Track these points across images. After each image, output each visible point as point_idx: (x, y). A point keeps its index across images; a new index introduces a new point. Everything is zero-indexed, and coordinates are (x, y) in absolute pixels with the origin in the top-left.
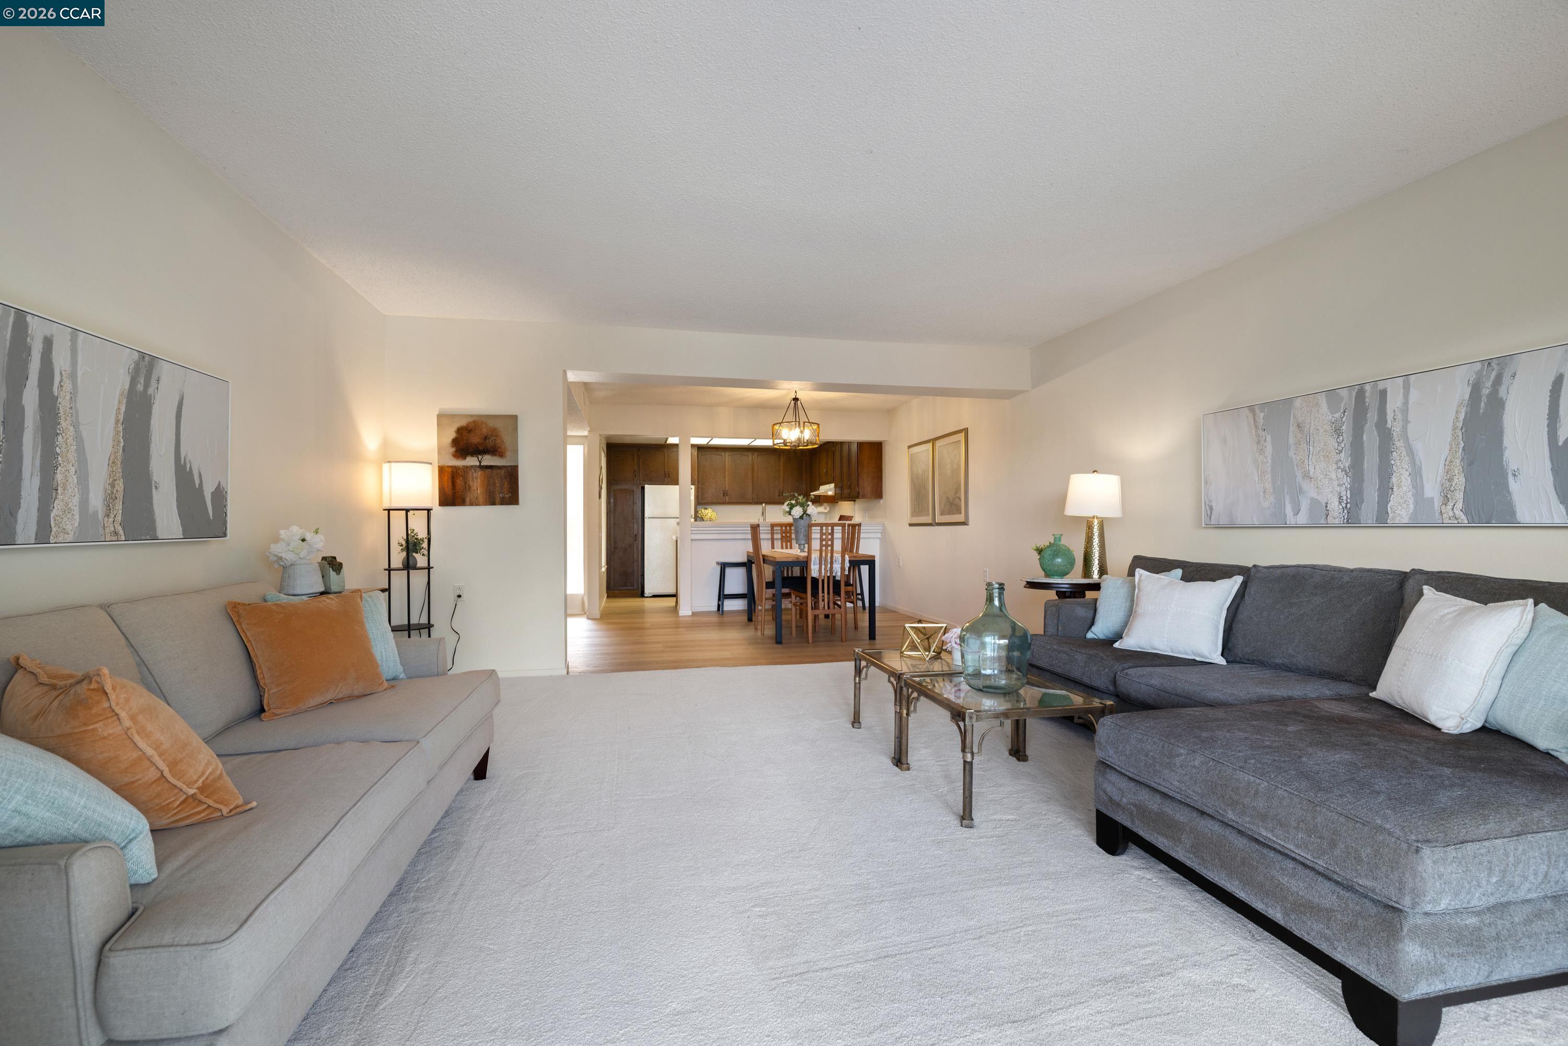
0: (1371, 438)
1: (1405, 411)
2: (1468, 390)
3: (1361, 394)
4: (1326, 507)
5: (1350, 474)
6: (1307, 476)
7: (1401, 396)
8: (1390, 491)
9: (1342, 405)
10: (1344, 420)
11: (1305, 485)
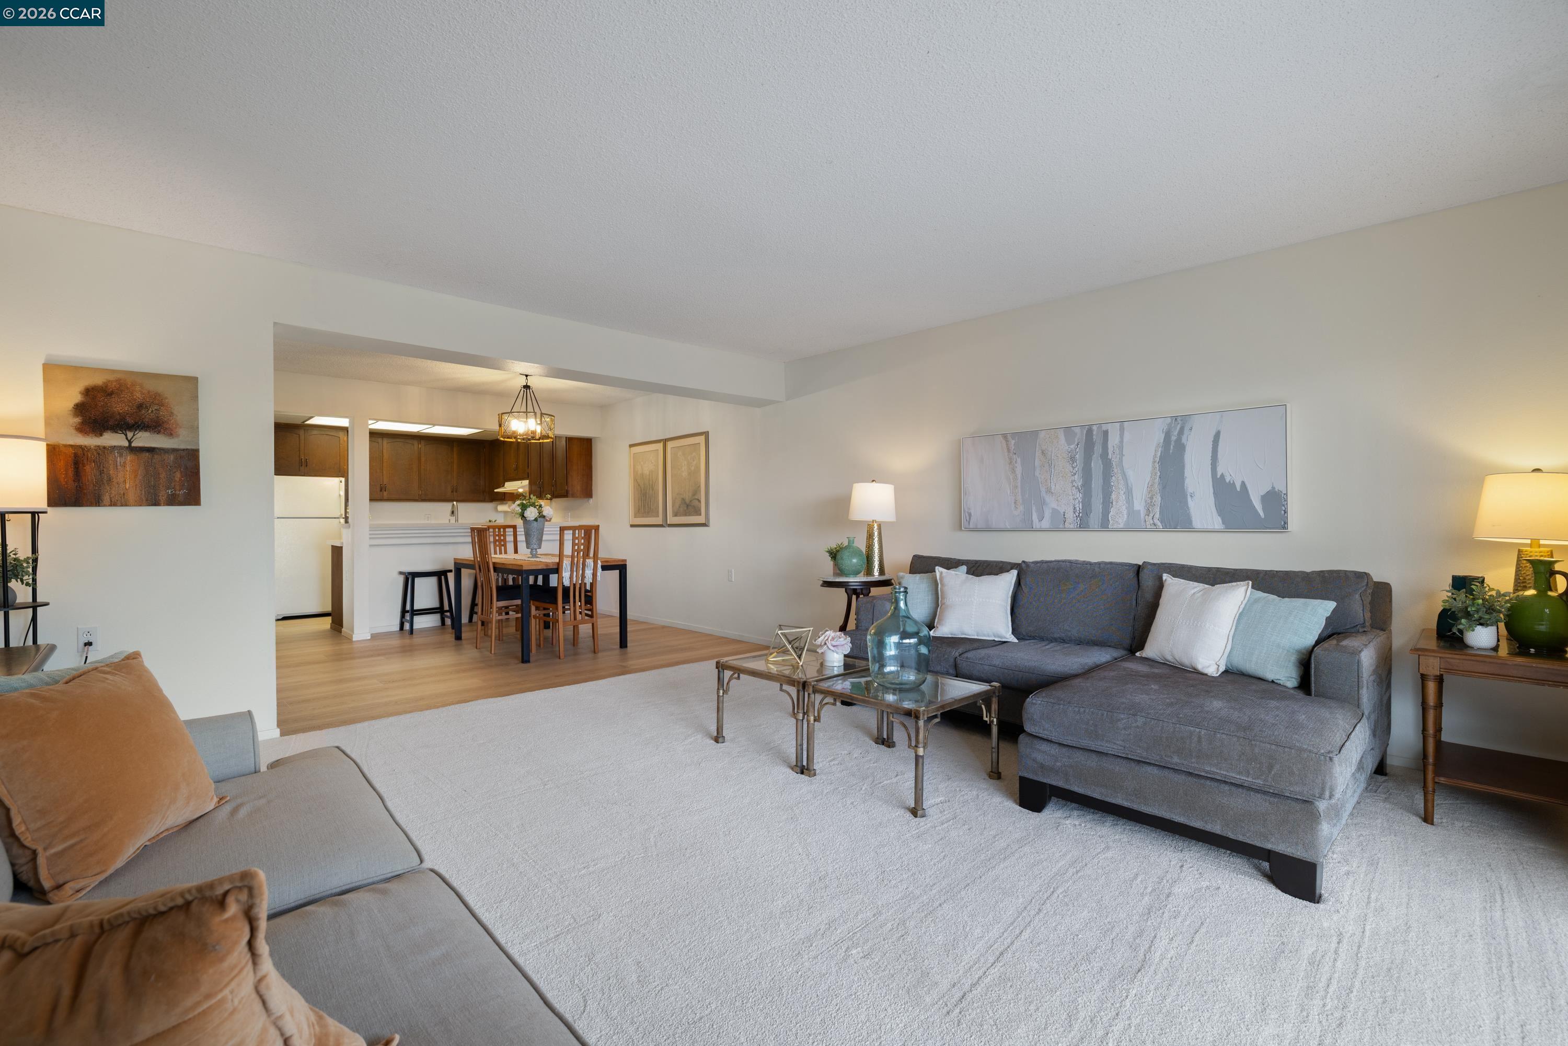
0: (1096, 465)
1: (1121, 447)
2: (1163, 436)
3: (1090, 431)
4: (1064, 515)
5: (1082, 491)
6: (1049, 491)
7: (1118, 436)
8: (1111, 504)
9: (1076, 439)
10: (1077, 450)
11: (1048, 498)
